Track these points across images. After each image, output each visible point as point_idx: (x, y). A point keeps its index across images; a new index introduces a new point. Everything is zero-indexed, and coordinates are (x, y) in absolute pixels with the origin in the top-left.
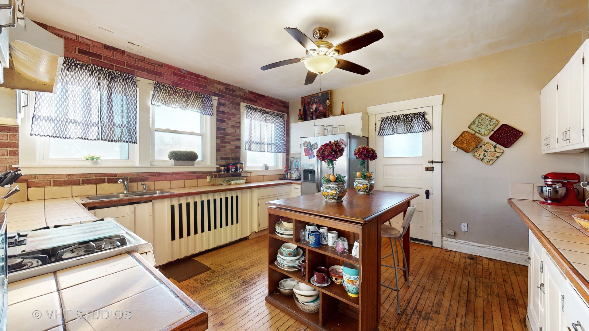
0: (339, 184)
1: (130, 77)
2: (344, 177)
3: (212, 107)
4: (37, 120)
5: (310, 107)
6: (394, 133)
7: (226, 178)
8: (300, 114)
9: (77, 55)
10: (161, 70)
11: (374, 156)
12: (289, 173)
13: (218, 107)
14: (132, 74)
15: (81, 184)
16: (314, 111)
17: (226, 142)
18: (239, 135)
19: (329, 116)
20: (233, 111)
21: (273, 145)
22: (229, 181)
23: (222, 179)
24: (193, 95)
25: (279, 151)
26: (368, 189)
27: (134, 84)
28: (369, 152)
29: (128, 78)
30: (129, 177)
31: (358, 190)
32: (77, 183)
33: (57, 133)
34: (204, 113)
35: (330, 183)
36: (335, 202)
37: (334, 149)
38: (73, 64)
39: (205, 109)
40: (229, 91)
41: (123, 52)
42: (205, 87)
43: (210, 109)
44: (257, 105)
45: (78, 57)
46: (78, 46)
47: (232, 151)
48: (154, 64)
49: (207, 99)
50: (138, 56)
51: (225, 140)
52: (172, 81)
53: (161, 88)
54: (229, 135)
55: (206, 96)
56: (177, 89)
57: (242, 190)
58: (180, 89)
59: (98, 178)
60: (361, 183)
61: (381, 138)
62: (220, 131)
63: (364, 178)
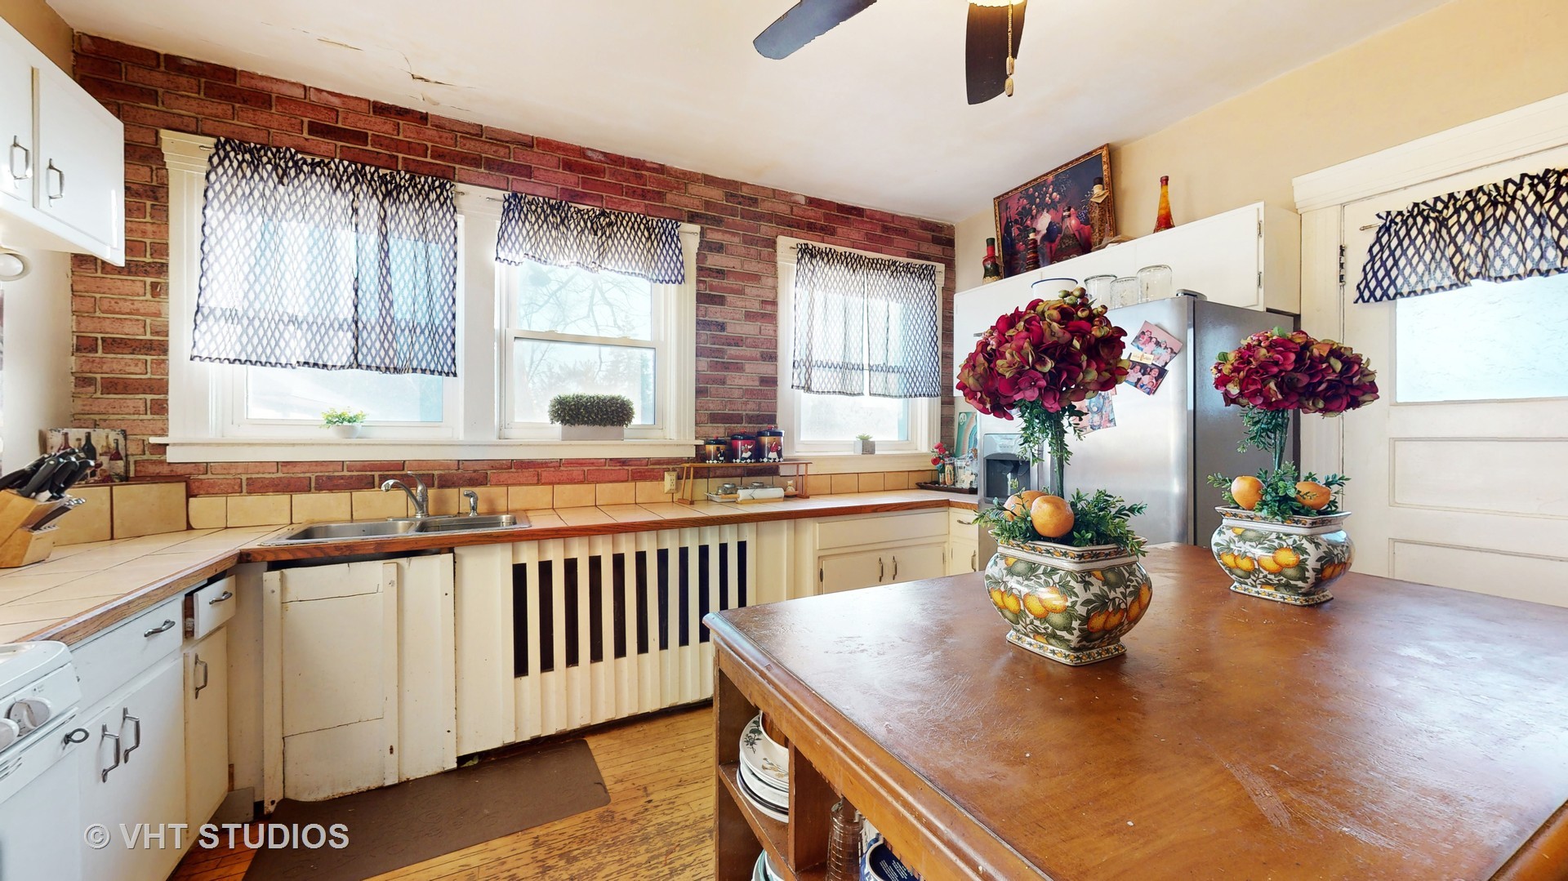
0: (1095, 556)
1: (437, 183)
2: (1132, 510)
3: (680, 258)
4: (205, 318)
5: (1028, 226)
6: (1461, 279)
7: (727, 480)
8: (991, 257)
9: (307, 140)
10: (528, 158)
11: (1352, 386)
12: (948, 468)
13: (700, 258)
14: (447, 176)
15: (313, 490)
16: (1044, 238)
17: (726, 367)
18: (773, 342)
19: (1104, 243)
20: (753, 267)
21: (893, 371)
22: (734, 490)
23: (715, 483)
24: (619, 223)
25: (915, 390)
26: (1310, 574)
27: (449, 204)
28: (1311, 367)
29: (432, 188)
30: (436, 473)
31: (1239, 572)
32: (304, 487)
33: (259, 353)
34: (655, 278)
35: (1030, 544)
36: (1063, 660)
37: (1049, 340)
38: (290, 164)
39: (659, 265)
40: (740, 203)
41: (423, 118)
42: (660, 196)
43: (675, 264)
44: (833, 240)
45: (307, 144)
46: (308, 115)
47: (749, 393)
48: (507, 142)
49: (664, 232)
50: (463, 124)
51: (725, 360)
52: (560, 186)
53: (525, 209)
54: (737, 342)
55: (662, 224)
56: (572, 209)
57: (761, 524)
58: (581, 207)
59: (355, 473)
60: (1260, 539)
61: (1375, 311)
62: (708, 333)
63: (1283, 513)
